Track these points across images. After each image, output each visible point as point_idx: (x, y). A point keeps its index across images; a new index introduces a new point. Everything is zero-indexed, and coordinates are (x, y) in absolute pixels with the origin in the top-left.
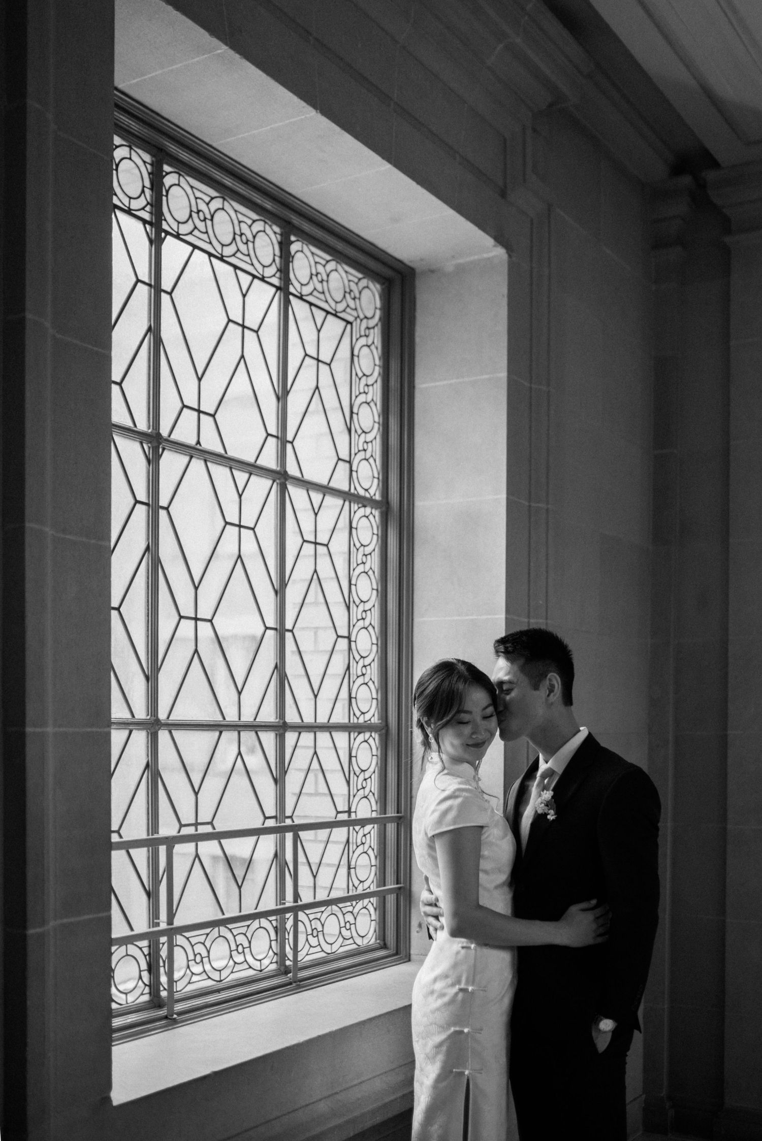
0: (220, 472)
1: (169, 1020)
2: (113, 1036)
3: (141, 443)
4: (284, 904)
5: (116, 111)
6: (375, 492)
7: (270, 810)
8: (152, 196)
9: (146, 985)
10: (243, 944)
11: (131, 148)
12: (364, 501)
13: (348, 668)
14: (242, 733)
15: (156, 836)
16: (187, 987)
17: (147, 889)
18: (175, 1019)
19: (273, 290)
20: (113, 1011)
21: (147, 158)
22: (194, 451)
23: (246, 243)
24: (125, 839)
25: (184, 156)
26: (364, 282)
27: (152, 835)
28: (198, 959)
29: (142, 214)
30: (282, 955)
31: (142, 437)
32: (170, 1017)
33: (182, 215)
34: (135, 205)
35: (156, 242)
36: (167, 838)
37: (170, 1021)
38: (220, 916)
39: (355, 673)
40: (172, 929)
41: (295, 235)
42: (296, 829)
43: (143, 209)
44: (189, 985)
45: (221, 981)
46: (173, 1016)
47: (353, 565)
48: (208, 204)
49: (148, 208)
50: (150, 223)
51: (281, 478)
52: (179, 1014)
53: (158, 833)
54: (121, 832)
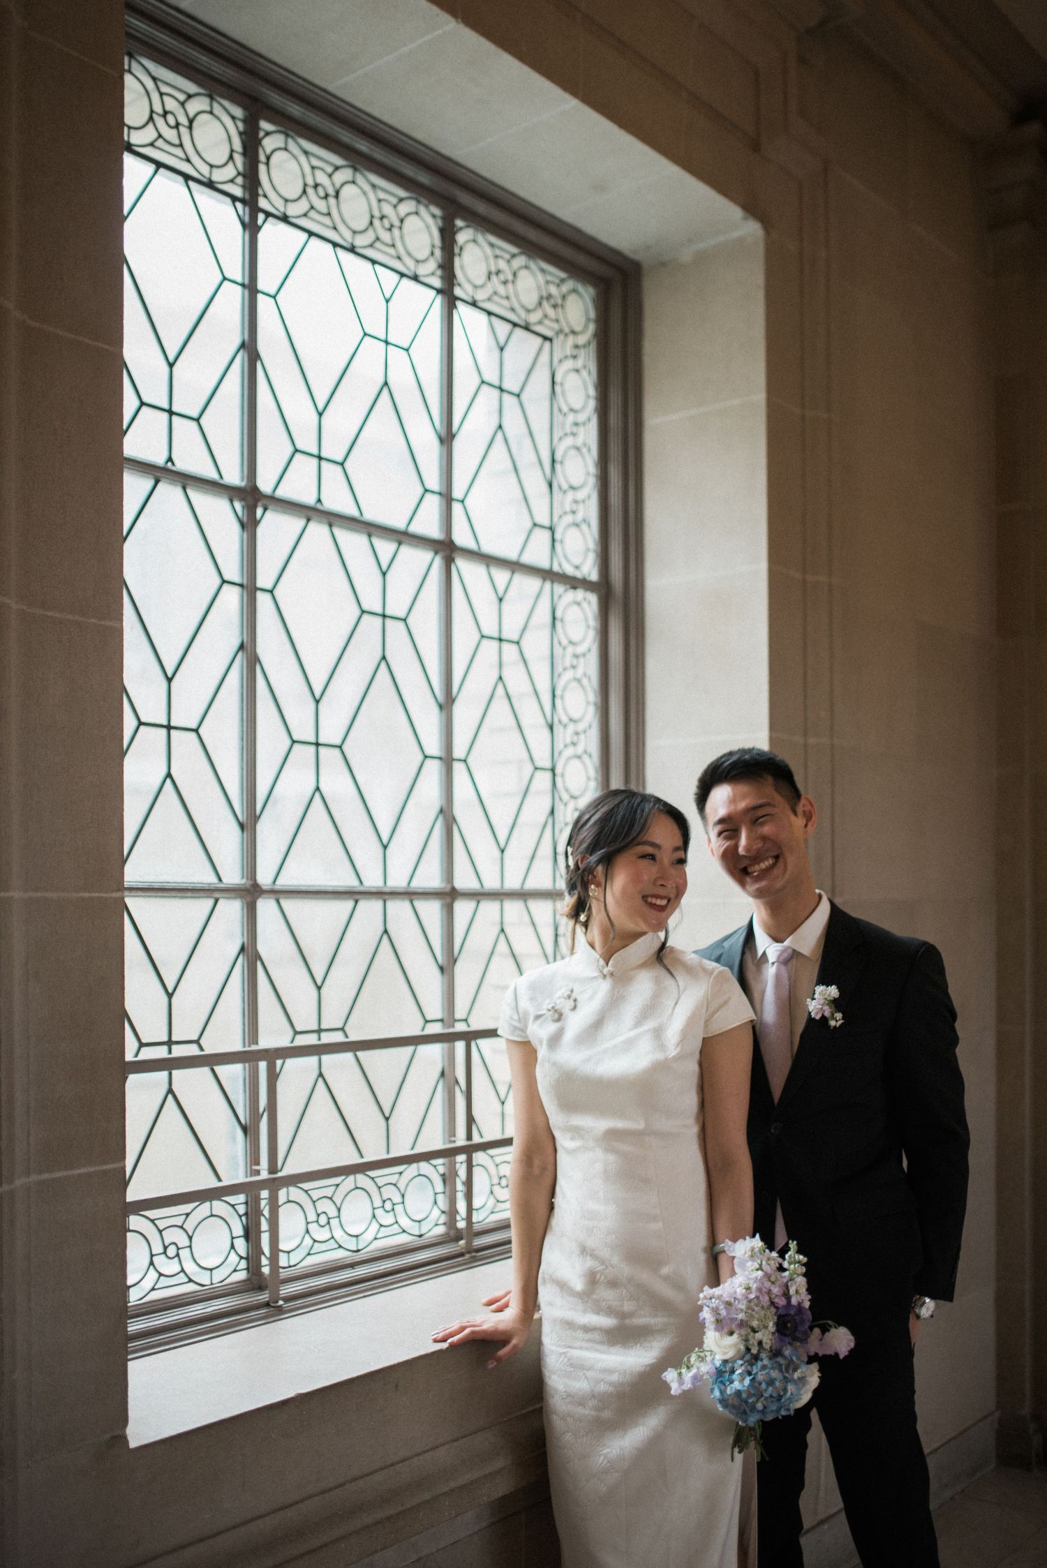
0: (353, 542)
1: (272, 1309)
2: (129, 1345)
3: (231, 501)
4: (454, 1142)
5: (126, 14)
6: (591, 571)
7: (435, 1009)
8: (244, 164)
9: (241, 1258)
10: (392, 1199)
11: (212, 98)
12: (574, 583)
13: (552, 812)
14: (389, 904)
15: (254, 1048)
16: (306, 1259)
17: (243, 1122)
18: (280, 1306)
19: (434, 293)
20: (129, 1310)
21: (238, 112)
22: (311, 512)
23: (390, 229)
24: (208, 1051)
25: (295, 110)
26: (570, 284)
27: (249, 1046)
28: (323, 1220)
29: (229, 188)
30: (452, 1213)
31: (231, 492)
32: (272, 1305)
33: (293, 190)
34: (217, 176)
35: (251, 228)
36: (266, 1051)
37: (274, 1310)
38: (357, 1160)
39: (561, 819)
40: (275, 1179)
41: (464, 219)
42: (470, 1037)
43: (232, 181)
44: (309, 1257)
45: (358, 1251)
46: (277, 1302)
47: (559, 669)
48: (330, 176)
49: (240, 180)
50: (243, 201)
51: (447, 549)
52: (287, 1299)
53: (257, 1043)
54: (202, 1042)
